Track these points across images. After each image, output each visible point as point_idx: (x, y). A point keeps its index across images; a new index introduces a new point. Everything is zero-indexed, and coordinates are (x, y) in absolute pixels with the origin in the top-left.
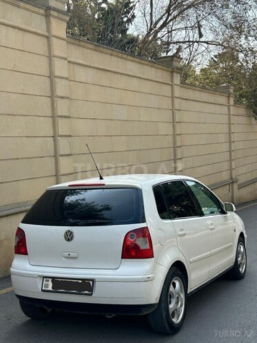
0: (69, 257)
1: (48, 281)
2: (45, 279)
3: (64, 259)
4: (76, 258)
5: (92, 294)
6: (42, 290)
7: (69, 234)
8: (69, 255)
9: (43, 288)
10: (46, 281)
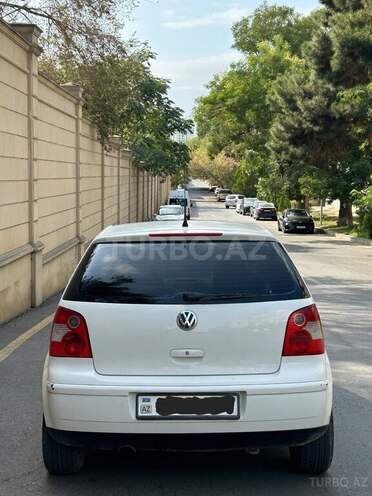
0: (187, 357)
1: (149, 400)
2: (140, 398)
3: (174, 361)
4: (201, 357)
6: (138, 418)
8: (187, 353)
9: (140, 414)
10: (144, 400)
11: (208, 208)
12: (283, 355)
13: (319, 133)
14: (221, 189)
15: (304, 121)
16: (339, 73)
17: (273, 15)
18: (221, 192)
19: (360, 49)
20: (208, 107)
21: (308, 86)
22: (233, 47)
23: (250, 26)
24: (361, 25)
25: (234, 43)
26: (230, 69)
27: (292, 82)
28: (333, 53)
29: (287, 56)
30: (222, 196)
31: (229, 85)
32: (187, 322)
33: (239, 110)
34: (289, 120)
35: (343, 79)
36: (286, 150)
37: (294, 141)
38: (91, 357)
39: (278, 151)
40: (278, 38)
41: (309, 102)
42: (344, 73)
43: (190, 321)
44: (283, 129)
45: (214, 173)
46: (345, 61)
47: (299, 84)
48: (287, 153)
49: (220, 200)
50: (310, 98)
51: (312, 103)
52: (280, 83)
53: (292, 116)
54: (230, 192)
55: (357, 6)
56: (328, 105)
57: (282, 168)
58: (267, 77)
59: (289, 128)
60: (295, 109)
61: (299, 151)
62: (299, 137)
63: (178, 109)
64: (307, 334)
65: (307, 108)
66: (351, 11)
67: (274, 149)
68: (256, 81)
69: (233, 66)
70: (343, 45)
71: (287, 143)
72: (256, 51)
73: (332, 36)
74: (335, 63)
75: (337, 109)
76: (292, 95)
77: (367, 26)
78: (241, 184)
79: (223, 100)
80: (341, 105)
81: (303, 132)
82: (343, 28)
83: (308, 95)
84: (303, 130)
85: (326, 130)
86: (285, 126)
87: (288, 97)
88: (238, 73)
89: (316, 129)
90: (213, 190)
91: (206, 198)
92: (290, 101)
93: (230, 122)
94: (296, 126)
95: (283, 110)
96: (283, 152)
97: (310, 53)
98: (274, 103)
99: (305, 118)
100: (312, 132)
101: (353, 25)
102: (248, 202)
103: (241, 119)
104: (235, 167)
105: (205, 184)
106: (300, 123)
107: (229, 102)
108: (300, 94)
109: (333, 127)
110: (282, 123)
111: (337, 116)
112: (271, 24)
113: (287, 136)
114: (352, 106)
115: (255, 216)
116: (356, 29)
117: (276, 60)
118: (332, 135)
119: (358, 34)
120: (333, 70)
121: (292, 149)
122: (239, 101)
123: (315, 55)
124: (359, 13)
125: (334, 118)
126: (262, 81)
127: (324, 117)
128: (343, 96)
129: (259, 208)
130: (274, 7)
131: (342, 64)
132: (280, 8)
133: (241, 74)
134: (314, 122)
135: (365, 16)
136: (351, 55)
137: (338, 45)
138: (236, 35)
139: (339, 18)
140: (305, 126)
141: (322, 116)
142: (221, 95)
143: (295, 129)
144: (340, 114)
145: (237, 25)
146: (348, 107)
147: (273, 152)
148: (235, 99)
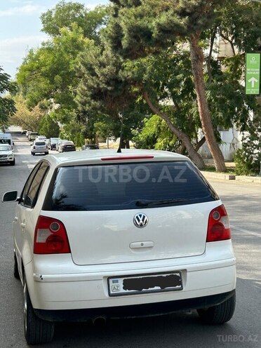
0: (142, 248)
1: (117, 282)
2: (111, 281)
3: (132, 251)
4: (152, 247)
5: (181, 289)
6: (110, 295)
7: (141, 219)
8: (142, 245)
9: (111, 292)
10: (113, 282)
11: (24, 146)
12: (207, 241)
13: (111, 91)
14: (31, 132)
15: (100, 83)
16: (127, 50)
17: (69, 8)
18: (32, 134)
19: (142, 33)
20: (27, 74)
21: (102, 58)
22: (42, 30)
23: (53, 16)
24: (141, 16)
25: (42, 28)
26: (41, 46)
27: (91, 56)
28: (123, 35)
29: (81, 38)
30: (32, 137)
31: (42, 57)
32: (141, 221)
33: (50, 75)
34: (90, 82)
35: (130, 54)
36: (89, 103)
37: (94, 97)
38: (70, 252)
39: (84, 104)
40: (74, 24)
41: (104, 70)
42: (131, 49)
43: (143, 220)
44: (86, 88)
45: (26, 121)
46: (132, 41)
47: (96, 58)
48: (90, 106)
49: (31, 140)
50: (105, 67)
51: (105, 70)
52: (82, 56)
53: (92, 79)
54: (37, 134)
55: (138, 4)
56: (117, 72)
57: (78, 116)
58: (69, 52)
59: (90, 88)
60: (94, 74)
61: (98, 104)
62: (97, 94)
63: (6, 74)
64: (221, 225)
65: (103, 74)
66: (134, 6)
67: (80, 103)
68: (61, 55)
69: (43, 44)
70: (130, 31)
71: (89, 98)
72: (59, 34)
73: (122, 24)
74: (125, 43)
75: (122, 75)
76: (91, 65)
77: (145, 17)
78: (46, 128)
79: (38, 68)
80: (125, 72)
81: (100, 91)
82: (129, 18)
83: (102, 65)
84: (100, 90)
85: (116, 89)
86: (87, 86)
87: (89, 66)
88: (47, 49)
89: (109, 88)
90: (24, 133)
91: (21, 139)
92: (90, 69)
93: (44, 84)
94: (96, 86)
95: (86, 75)
96: (87, 105)
97: (107, 35)
98: (79, 70)
99: (101, 81)
100: (106, 91)
101: (136, 17)
102: (53, 141)
103: (52, 82)
104: (40, 116)
105: (19, 129)
106: (98, 85)
107: (43, 69)
108: (96, 65)
109: (120, 87)
110: (85, 84)
111: (123, 80)
112: (68, 15)
113: (89, 93)
114: (133, 73)
115: (60, 150)
116: (138, 19)
117: (74, 40)
118: (120, 93)
119: (139, 22)
120: (124, 47)
121: (93, 102)
122: (50, 69)
123: (110, 37)
124: (139, 8)
125: (121, 81)
126: (65, 55)
127: (114, 81)
128: (126, 66)
129: (63, 145)
130: (70, 3)
131: (130, 43)
132: (75, 4)
133: (50, 50)
134: (108, 83)
135: (143, 10)
136: (135, 37)
137: (126, 30)
138: (43, 23)
139: (126, 12)
140: (101, 86)
141: (113, 80)
142: (36, 65)
143: (94, 88)
144: (125, 78)
145: (44, 15)
146: (130, 73)
147: (80, 105)
148: (48, 68)
